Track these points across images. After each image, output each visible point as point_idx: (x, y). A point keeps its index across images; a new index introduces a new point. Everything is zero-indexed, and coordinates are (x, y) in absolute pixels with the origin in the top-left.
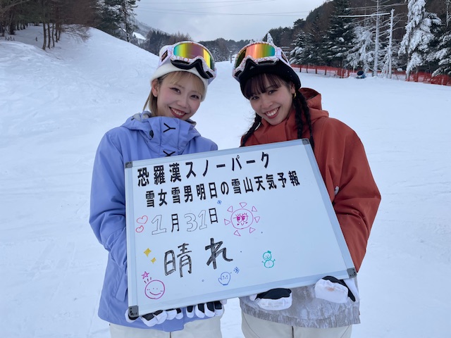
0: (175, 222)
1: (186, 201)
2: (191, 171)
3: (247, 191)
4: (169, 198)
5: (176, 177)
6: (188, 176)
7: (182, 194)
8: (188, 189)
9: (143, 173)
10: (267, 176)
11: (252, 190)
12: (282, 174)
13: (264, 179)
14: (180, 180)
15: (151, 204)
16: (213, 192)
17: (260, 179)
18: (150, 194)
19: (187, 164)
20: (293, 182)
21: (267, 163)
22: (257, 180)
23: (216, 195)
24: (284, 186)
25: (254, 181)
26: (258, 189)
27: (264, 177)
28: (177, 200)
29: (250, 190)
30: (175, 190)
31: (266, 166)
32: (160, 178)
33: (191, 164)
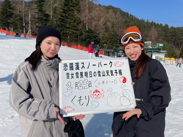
0: (76, 85)
1: (81, 78)
2: (83, 66)
3: (103, 76)
4: (75, 76)
5: (78, 68)
6: (82, 68)
7: (79, 75)
8: (81, 73)
9: (66, 65)
10: (111, 71)
11: (105, 76)
12: (116, 70)
13: (110, 72)
14: (79, 69)
15: (68, 77)
16: (91, 75)
17: (108, 72)
18: (68, 74)
19: (82, 63)
20: (120, 74)
21: (111, 66)
22: (107, 72)
23: (91, 77)
24: (116, 75)
25: (106, 72)
26: (107, 76)
27: (110, 71)
28: (77, 77)
29: (104, 76)
30: (77, 73)
31: (111, 67)
32: (72, 68)
33: (83, 63)
